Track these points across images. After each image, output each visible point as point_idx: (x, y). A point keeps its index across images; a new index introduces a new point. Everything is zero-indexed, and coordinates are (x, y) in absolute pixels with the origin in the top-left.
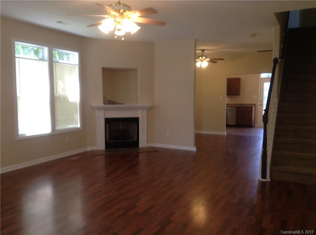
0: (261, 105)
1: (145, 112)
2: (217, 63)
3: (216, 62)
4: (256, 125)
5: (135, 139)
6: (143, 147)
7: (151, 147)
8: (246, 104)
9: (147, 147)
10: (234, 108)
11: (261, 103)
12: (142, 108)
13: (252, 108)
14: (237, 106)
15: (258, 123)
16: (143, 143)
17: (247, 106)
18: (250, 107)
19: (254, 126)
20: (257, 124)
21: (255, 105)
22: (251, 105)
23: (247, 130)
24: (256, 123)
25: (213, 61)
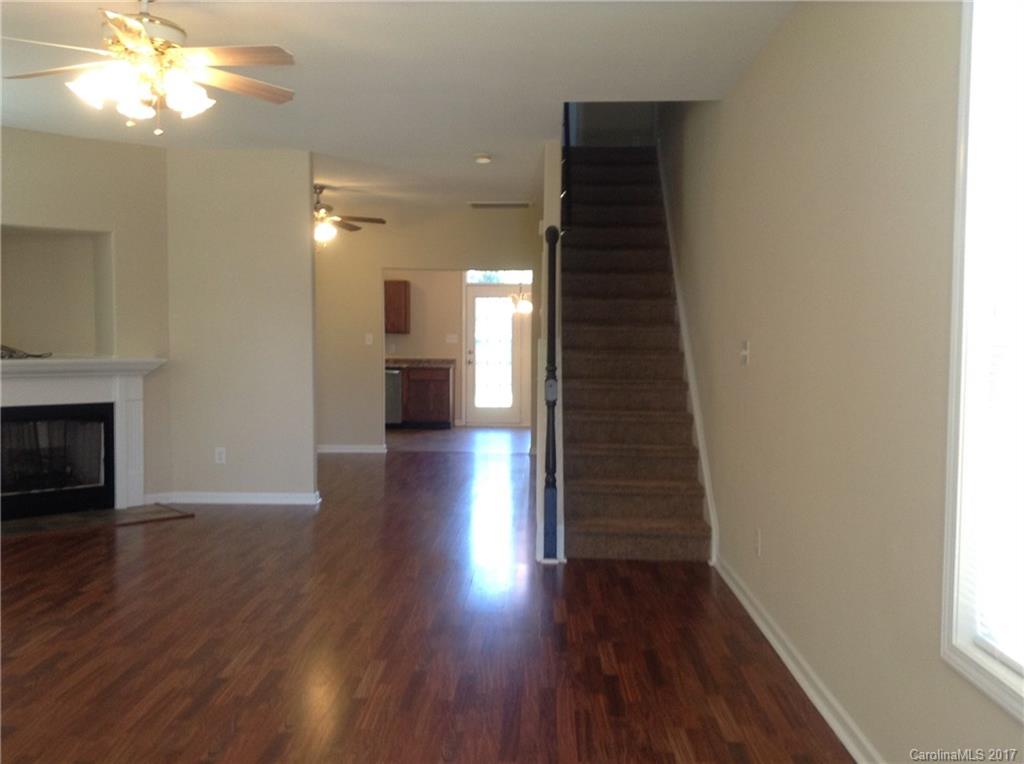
0: (470, 362)
1: (137, 385)
2: (359, 231)
3: (357, 229)
4: (457, 422)
5: (98, 481)
6: (129, 509)
7: (157, 504)
8: (429, 361)
9: (145, 506)
10: (397, 372)
11: (469, 357)
12: (125, 370)
13: (448, 370)
14: (405, 366)
15: (464, 417)
16: (130, 492)
17: (434, 366)
18: (441, 369)
19: (454, 426)
20: (461, 418)
21: (453, 362)
22: (443, 361)
23: (437, 435)
24: (456, 416)
25: (348, 225)
